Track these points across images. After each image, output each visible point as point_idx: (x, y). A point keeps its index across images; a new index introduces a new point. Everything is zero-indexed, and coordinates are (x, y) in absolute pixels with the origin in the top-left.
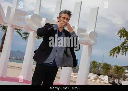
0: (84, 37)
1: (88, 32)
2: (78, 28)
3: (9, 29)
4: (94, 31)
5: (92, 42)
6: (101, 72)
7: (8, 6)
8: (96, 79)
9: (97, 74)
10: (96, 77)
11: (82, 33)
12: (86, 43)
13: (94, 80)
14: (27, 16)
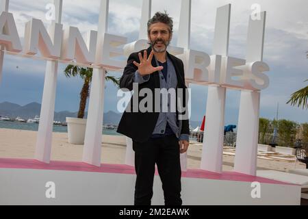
0: (242, 74)
1: (250, 64)
2: (229, 57)
3: (96, 73)
4: (260, 60)
5: (260, 82)
6: (278, 141)
7: (91, 31)
8: (269, 155)
9: (270, 145)
10: (268, 151)
11: (237, 67)
12: (247, 86)
13: (265, 156)
14: (126, 45)
